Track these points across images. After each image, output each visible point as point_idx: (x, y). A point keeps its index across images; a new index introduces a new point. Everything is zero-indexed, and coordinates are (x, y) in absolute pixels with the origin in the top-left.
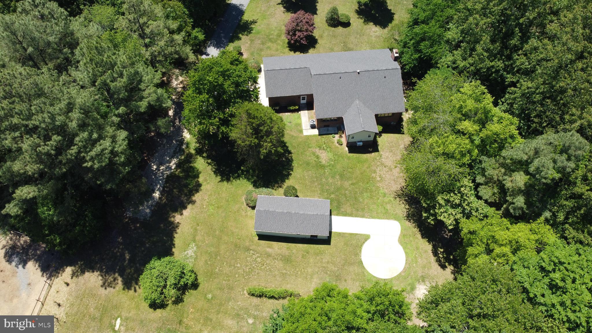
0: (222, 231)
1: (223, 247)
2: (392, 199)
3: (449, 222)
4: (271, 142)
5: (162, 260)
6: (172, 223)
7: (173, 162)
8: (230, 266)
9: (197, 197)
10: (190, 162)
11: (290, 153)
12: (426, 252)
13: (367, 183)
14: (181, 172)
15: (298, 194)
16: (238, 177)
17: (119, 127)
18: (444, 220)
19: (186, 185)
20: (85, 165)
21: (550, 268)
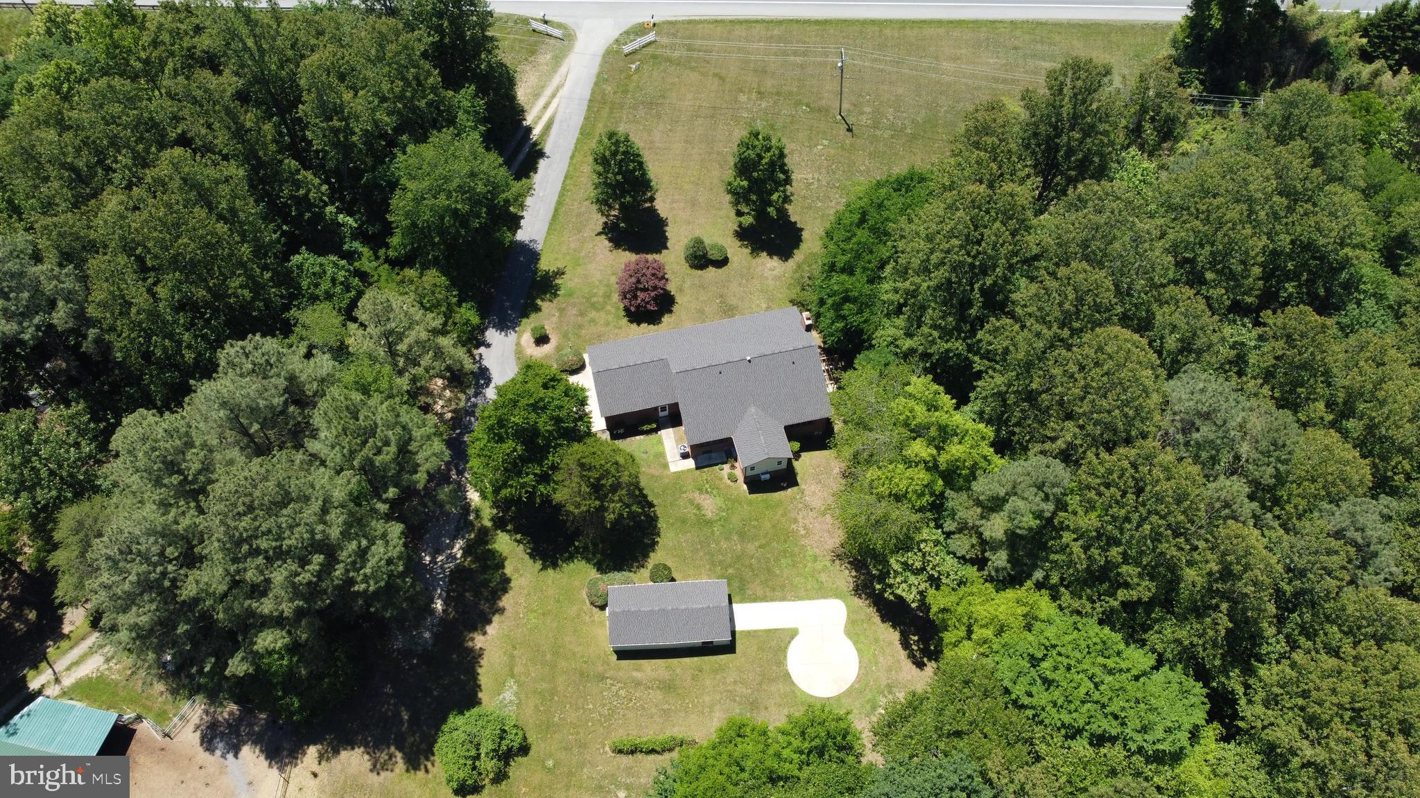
0: (556, 653)
1: (561, 681)
2: (828, 564)
3: (911, 597)
4: (621, 500)
5: (467, 714)
6: (472, 650)
7: (458, 546)
8: (577, 709)
9: (506, 601)
10: (486, 543)
11: (651, 505)
12: (890, 644)
13: (785, 541)
14: (473, 562)
15: (674, 575)
16: (571, 558)
17: (388, 517)
18: (904, 594)
19: (485, 584)
20: (356, 588)
21: (1040, 655)
